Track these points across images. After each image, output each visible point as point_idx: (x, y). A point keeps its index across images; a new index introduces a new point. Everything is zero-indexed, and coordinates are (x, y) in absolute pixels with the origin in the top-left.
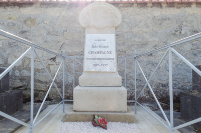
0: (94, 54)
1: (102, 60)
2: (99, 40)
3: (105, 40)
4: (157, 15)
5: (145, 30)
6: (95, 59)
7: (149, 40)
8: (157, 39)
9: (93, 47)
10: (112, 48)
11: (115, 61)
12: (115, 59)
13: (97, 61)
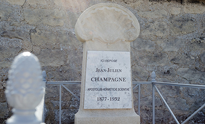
0: (100, 83)
1: (112, 91)
2: (107, 61)
3: (116, 61)
4: (176, 13)
5: (160, 34)
6: (101, 89)
7: (166, 50)
8: (176, 50)
9: (98, 70)
10: (127, 73)
11: (130, 92)
12: (130, 90)
13: (103, 93)
